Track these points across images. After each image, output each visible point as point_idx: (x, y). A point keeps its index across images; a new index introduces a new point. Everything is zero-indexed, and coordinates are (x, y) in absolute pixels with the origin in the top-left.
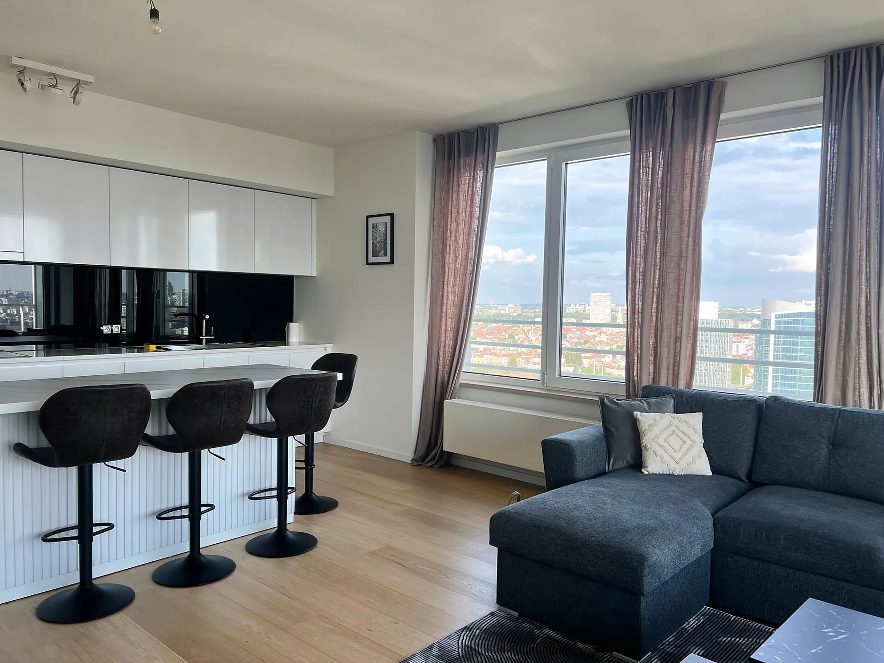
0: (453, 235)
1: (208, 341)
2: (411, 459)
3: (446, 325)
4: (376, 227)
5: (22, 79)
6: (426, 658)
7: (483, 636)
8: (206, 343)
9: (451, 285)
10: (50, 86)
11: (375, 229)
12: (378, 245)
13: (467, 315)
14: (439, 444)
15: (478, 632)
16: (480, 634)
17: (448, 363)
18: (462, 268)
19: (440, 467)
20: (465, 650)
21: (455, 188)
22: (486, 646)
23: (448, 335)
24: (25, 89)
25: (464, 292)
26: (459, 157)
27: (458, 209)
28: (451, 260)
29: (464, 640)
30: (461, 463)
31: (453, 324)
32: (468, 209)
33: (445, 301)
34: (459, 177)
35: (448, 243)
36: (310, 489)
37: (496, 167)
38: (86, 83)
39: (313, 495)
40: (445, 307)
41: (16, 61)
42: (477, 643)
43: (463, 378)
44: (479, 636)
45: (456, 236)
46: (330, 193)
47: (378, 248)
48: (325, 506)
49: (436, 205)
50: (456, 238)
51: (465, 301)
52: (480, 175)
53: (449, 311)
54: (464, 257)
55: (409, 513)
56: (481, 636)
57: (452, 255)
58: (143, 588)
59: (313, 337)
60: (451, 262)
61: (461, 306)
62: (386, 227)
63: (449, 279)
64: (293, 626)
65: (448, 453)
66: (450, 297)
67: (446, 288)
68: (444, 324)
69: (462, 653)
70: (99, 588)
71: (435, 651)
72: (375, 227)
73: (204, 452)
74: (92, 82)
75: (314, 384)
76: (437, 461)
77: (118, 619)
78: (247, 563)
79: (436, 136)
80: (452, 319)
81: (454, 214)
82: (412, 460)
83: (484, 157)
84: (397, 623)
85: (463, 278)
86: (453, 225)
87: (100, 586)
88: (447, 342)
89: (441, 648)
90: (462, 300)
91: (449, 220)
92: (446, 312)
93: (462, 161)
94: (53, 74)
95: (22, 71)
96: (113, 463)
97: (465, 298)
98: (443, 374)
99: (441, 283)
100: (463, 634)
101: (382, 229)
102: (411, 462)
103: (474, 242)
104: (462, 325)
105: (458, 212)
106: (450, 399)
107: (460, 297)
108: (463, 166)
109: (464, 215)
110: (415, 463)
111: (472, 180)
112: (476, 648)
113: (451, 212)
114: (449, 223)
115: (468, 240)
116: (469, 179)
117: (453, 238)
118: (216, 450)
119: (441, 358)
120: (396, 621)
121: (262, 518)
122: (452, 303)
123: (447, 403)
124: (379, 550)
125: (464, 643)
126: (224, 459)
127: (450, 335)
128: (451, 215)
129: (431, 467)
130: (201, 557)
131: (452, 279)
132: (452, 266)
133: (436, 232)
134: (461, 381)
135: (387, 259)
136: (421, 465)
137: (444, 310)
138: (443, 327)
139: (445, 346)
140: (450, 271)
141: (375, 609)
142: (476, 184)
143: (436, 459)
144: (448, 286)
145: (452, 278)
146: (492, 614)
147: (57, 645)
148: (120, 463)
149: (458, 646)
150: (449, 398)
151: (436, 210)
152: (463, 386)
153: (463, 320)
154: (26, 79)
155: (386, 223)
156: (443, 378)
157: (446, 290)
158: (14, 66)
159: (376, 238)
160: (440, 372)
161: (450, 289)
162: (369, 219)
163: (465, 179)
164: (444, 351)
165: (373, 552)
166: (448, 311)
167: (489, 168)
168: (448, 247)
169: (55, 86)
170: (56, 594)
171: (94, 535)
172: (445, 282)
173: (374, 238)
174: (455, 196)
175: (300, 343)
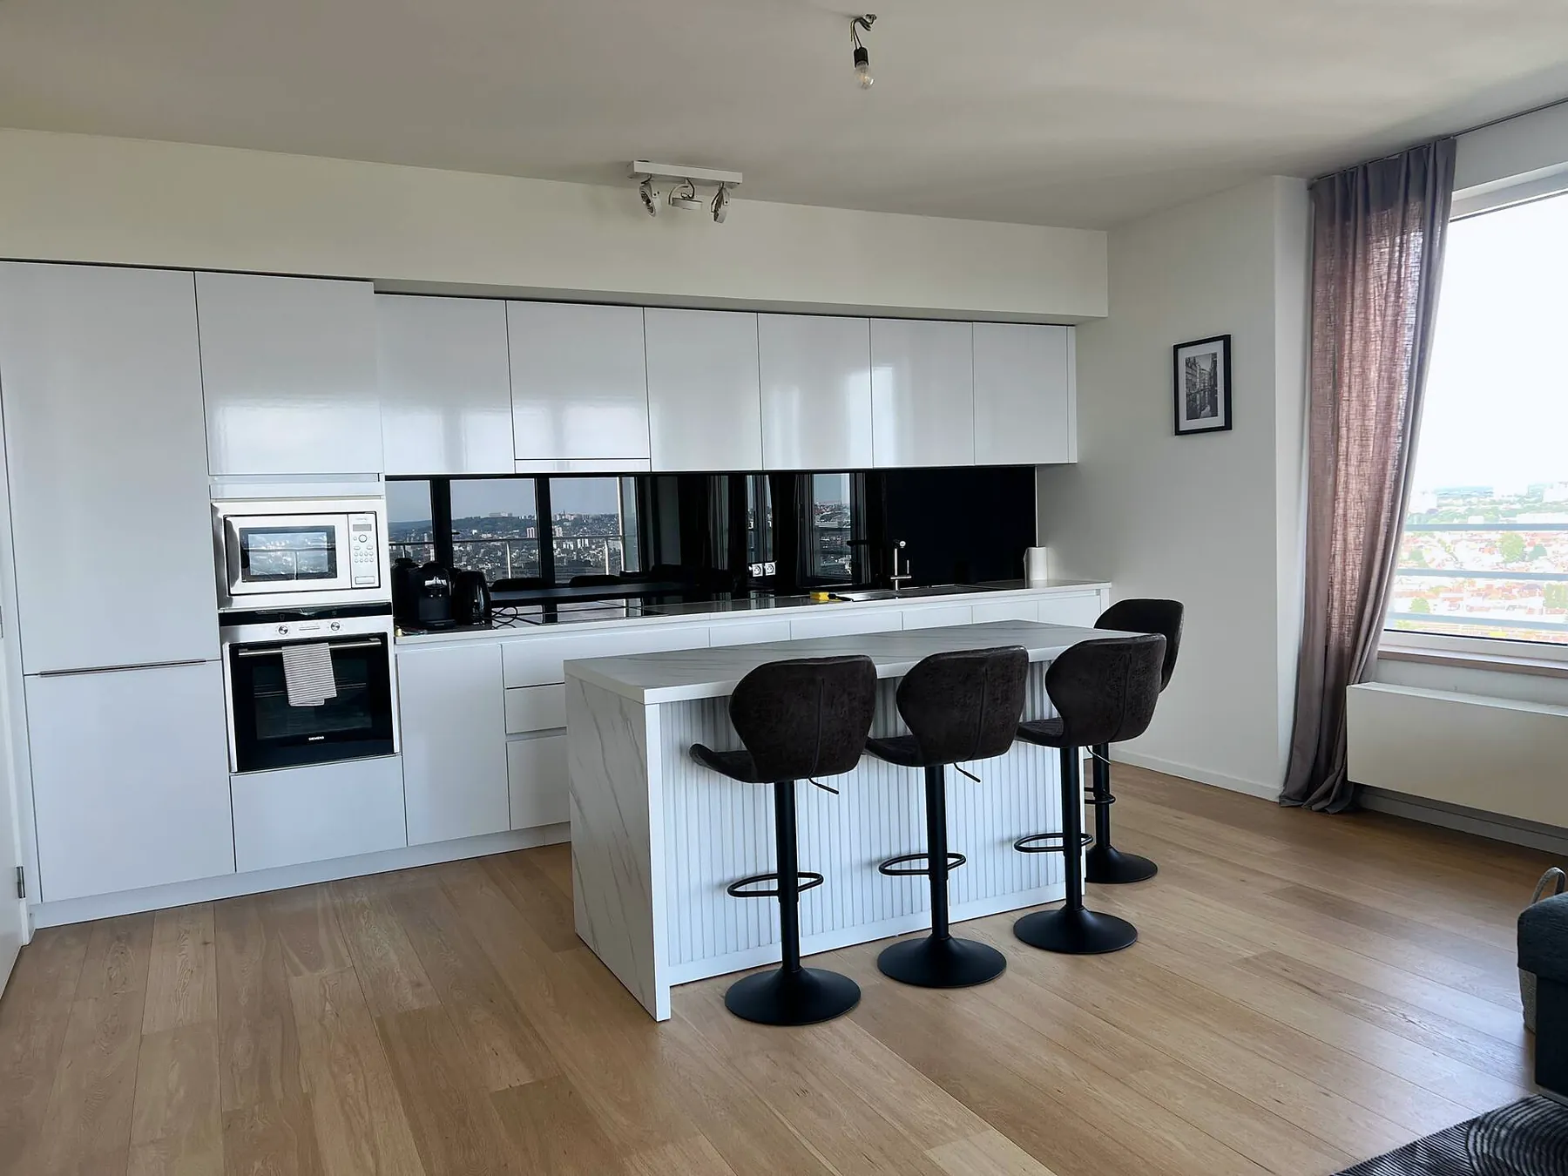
0: (1356, 364)
1: (902, 583)
2: (1278, 795)
3: (1345, 540)
4: (1195, 363)
5: (648, 193)
6: (1407, 1168)
7: (1517, 1141)
8: (900, 586)
9: (1354, 462)
10: (684, 198)
11: (1191, 367)
12: (1198, 396)
13: (1392, 518)
14: (1337, 769)
15: (1504, 1132)
16: (1510, 1137)
17: (1352, 613)
18: (1380, 426)
19: (1339, 813)
20: (1485, 1164)
21: (1359, 274)
22: (1529, 1161)
23: (1350, 559)
24: (651, 209)
25: (1385, 475)
26: (1367, 210)
27: (1366, 313)
28: (1353, 411)
29: (1478, 1145)
30: (1384, 807)
31: (1361, 536)
32: (1390, 312)
33: (1341, 494)
34: (1366, 252)
35: (1346, 380)
36: (1104, 839)
37: (1451, 221)
38: (732, 185)
39: (1111, 850)
40: (1342, 505)
41: (639, 167)
42: (1507, 1154)
43: (1385, 643)
44: (1509, 1141)
45: (1362, 367)
46: (1103, 312)
47: (1198, 402)
48: (1134, 871)
49: (1317, 311)
50: (1363, 369)
51: (1387, 491)
52: (1416, 240)
53: (1351, 513)
54: (1382, 405)
55: (1299, 895)
56: (1513, 1141)
57: (1355, 404)
58: (868, 980)
59: (1075, 572)
60: (1352, 417)
61: (1379, 501)
62: (1215, 363)
63: (1350, 450)
64: (1132, 1075)
65: (1356, 785)
66: (1353, 485)
67: (1343, 467)
68: (1339, 537)
69: (1481, 1168)
70: (807, 974)
71: (1421, 1157)
72: (1191, 363)
73: (949, 769)
74: (741, 182)
75: (1128, 656)
76: (1334, 801)
77: (842, 1025)
78: (1021, 957)
79: (1313, 179)
80: (1358, 526)
81: (1357, 324)
82: (1280, 797)
83: (1424, 206)
84: (1327, 1095)
85: (1381, 447)
86: (1357, 346)
87: (810, 973)
88: (1349, 573)
89: (1432, 1153)
90: (1381, 490)
91: (1347, 337)
92: (1345, 515)
93: (1374, 219)
94: (688, 179)
95: (648, 181)
96: (822, 780)
97: (1387, 485)
98: (1341, 634)
99: (1330, 459)
100: (1472, 1133)
101: (1206, 366)
102: (1278, 801)
103: (1405, 375)
104: (1382, 538)
105: (1366, 319)
106: (1359, 683)
107: (1375, 484)
108: (1377, 226)
109: (1379, 323)
110: (1289, 802)
111: (1397, 254)
112: (1509, 1162)
113: (1352, 321)
114: (1347, 343)
115: (1391, 371)
116: (1392, 253)
117: (1357, 371)
118: (968, 766)
119: (1336, 604)
120: (1327, 1092)
121: (1034, 884)
122: (1357, 497)
123: (1353, 691)
124: (1256, 958)
125: (1479, 1150)
126: (979, 781)
127: (1356, 558)
128: (1352, 325)
129: (1322, 810)
130: (951, 941)
131: (1355, 450)
132: (1355, 424)
133: (1317, 363)
134: (1380, 648)
135: (1219, 421)
136: (1299, 806)
137: (1340, 511)
138: (1339, 545)
139: (1343, 582)
140: (1352, 435)
141: (1279, 1065)
142: (1407, 259)
143: (1333, 795)
144: (1347, 465)
145: (1356, 446)
146: (1526, 1102)
147: (768, 1057)
148: (831, 780)
149: (1468, 1153)
150: (1357, 680)
151: (1318, 321)
152: (1384, 656)
153: (1383, 529)
154: (653, 193)
155: (1215, 355)
156: (1341, 641)
157: (1342, 474)
158: (638, 175)
159: (1195, 385)
160: (1335, 630)
161: (1352, 470)
162: (1180, 350)
163: (1380, 253)
164: (1342, 591)
165: (1247, 960)
166: (1349, 511)
167: (1436, 224)
168: (1346, 389)
169: (690, 199)
170: (745, 978)
171: (800, 891)
172: (1341, 457)
173: (1191, 384)
174: (1359, 290)
175: (1050, 583)
